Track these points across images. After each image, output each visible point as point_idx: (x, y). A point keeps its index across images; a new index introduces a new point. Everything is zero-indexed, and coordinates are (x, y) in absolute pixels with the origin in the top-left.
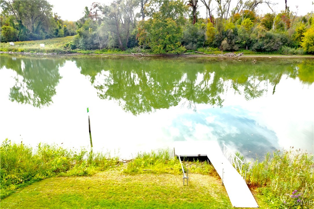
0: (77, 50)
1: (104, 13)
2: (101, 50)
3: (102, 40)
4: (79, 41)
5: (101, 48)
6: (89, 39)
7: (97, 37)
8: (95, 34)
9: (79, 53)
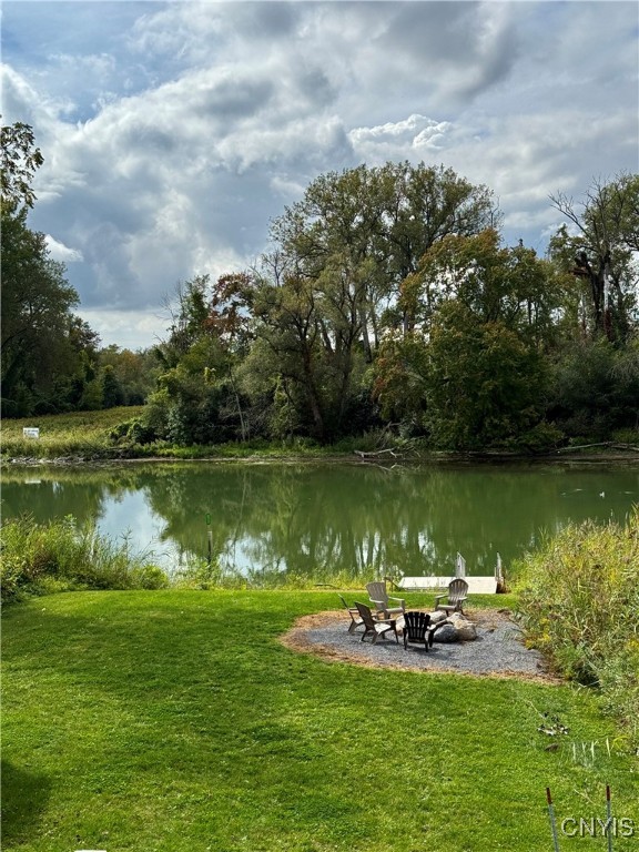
0: (157, 446)
1: (261, 313)
2: (244, 442)
3: (250, 406)
4: (168, 412)
5: (247, 438)
6: (203, 405)
7: (231, 397)
8: (225, 388)
9: (163, 455)
